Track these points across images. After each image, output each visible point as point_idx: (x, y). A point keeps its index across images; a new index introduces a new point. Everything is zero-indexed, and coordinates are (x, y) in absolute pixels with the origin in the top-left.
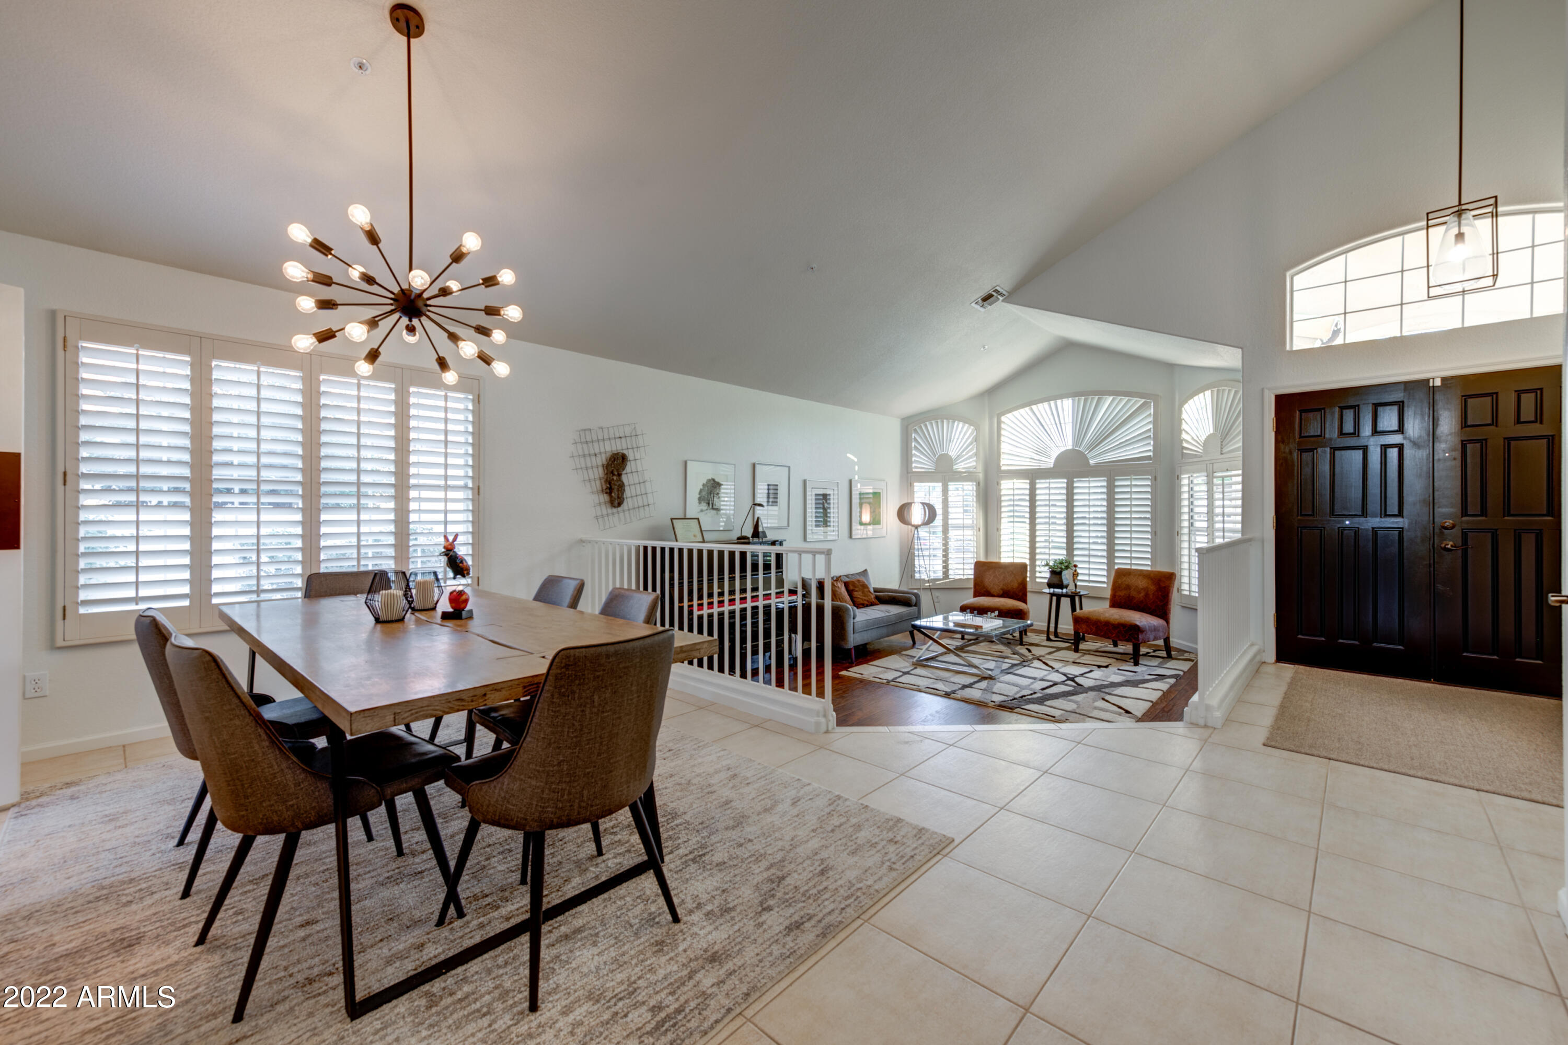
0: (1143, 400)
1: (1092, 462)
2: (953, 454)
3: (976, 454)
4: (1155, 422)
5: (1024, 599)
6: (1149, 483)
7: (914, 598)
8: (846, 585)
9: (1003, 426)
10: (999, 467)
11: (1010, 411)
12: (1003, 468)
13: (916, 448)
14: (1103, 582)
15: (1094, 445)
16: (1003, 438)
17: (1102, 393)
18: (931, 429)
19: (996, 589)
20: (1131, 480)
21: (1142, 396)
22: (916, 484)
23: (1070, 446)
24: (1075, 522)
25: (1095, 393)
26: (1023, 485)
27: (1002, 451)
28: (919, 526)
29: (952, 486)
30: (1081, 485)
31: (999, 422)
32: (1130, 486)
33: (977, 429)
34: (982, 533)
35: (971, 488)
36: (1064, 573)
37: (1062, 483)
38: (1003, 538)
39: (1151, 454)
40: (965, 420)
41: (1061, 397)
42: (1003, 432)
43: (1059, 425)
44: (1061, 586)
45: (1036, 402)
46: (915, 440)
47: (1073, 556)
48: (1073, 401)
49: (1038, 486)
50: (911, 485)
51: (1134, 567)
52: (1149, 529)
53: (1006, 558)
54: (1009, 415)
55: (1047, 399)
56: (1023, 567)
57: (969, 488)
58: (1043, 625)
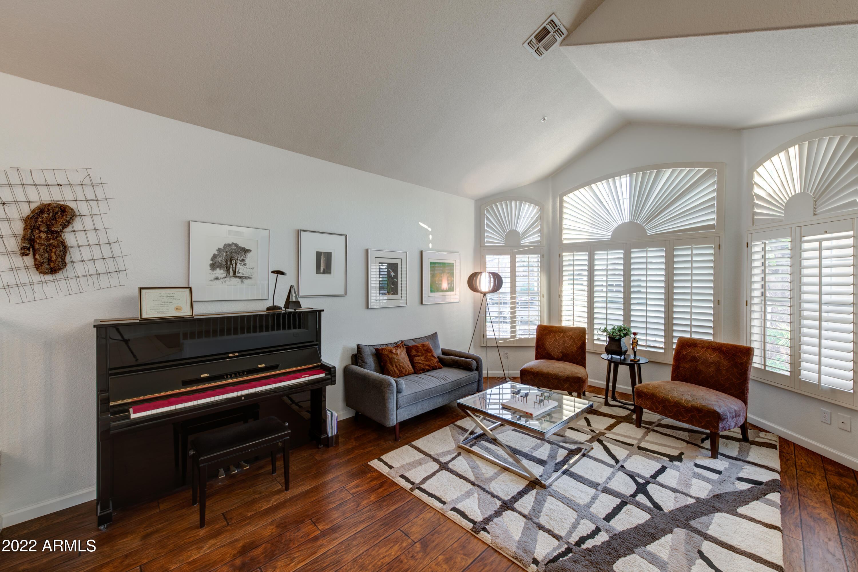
0: (706, 169)
1: (649, 233)
2: (520, 229)
3: (541, 230)
4: (719, 190)
5: (582, 363)
6: (712, 251)
7: (474, 363)
8: (409, 350)
9: (565, 205)
10: (561, 240)
11: (571, 191)
12: (565, 242)
13: (488, 226)
14: (662, 348)
15: (650, 218)
16: (564, 216)
17: (660, 167)
18: (501, 208)
19: (557, 352)
20: (692, 249)
21: (703, 165)
22: (487, 256)
23: (627, 219)
24: (632, 290)
25: (652, 167)
26: (582, 257)
27: (564, 226)
28: (488, 293)
29: (519, 258)
30: (638, 255)
31: (561, 202)
32: (692, 255)
33: (542, 209)
34: (545, 299)
35: (536, 260)
36: (624, 341)
37: (620, 254)
38: (564, 303)
39: (714, 222)
40: (531, 201)
41: (620, 174)
42: (565, 210)
43: (617, 200)
44: (620, 352)
45: (595, 181)
46: (488, 219)
47: (630, 321)
48: (631, 177)
49: (596, 257)
50: (483, 257)
51: (694, 336)
52: (712, 298)
53: (566, 323)
54: (570, 195)
55: (606, 178)
56: (582, 331)
57: (535, 259)
58: (602, 383)
